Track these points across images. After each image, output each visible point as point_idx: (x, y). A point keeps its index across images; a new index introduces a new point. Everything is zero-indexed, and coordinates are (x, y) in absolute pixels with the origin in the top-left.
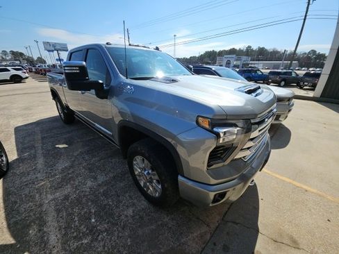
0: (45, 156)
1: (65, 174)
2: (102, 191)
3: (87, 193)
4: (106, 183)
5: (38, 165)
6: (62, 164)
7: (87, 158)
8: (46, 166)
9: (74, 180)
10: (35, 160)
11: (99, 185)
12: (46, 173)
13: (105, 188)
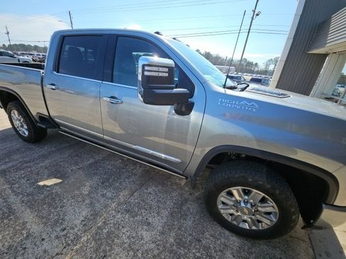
0: (31, 205)
1: (94, 230)
2: (172, 240)
3: (156, 252)
4: (168, 227)
5: (28, 226)
6: (76, 215)
7: (109, 194)
8: (45, 224)
9: (117, 236)
10: (17, 218)
11: (162, 233)
12: (57, 237)
13: (173, 234)
